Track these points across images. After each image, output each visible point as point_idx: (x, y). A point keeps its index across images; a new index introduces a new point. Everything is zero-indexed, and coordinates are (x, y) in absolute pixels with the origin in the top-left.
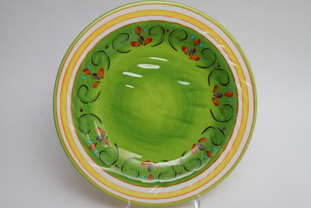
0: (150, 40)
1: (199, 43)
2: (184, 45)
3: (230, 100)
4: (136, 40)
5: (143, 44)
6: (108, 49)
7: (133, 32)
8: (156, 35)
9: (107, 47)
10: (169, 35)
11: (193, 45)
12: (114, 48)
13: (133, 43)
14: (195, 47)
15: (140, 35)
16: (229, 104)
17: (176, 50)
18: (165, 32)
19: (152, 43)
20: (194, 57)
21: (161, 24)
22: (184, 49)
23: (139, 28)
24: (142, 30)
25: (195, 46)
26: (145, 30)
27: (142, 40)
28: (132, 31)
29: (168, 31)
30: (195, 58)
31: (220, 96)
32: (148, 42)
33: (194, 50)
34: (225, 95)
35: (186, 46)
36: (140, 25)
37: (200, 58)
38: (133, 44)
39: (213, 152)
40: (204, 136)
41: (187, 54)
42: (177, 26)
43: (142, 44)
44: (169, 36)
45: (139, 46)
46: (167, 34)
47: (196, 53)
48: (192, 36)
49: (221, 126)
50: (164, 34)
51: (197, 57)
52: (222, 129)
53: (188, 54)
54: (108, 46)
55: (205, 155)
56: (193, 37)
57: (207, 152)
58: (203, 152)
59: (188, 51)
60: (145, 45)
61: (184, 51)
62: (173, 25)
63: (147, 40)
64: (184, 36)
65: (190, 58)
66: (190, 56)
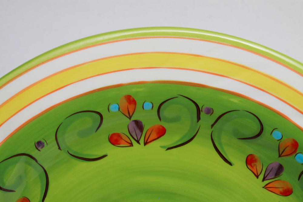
0: (162, 132)
1: (295, 151)
2: (251, 151)
4: (123, 131)
5: (142, 141)
6: (42, 150)
7: (114, 108)
8: (176, 120)
9: (39, 145)
10: (212, 123)
11: (277, 155)
12: (59, 148)
13: (115, 138)
14: (282, 161)
15: (133, 118)
17: (230, 164)
18: (203, 114)
19: (165, 141)
20: (276, 185)
21: (192, 93)
22: (250, 161)
23: (131, 100)
24: (137, 106)
25: (282, 157)
26: (148, 106)
27: (138, 131)
28: (111, 107)
29: (209, 111)
30: (281, 190)
32: (154, 135)
33: (280, 169)
35: (257, 155)
36: (132, 92)
37: (294, 190)
38: (115, 140)
41: (257, 177)
42: (235, 100)
43: (138, 142)
44: (212, 126)
45: (131, 145)
46: (206, 120)
47: (284, 176)
48: (275, 132)
50: (199, 118)
51: (285, 188)
53: (261, 177)
54: (43, 141)
56: (277, 135)
59: (261, 167)
60: (145, 144)
61: (251, 166)
62: (225, 97)
63: (152, 130)
64: (256, 128)
65: (266, 187)
66: (266, 182)
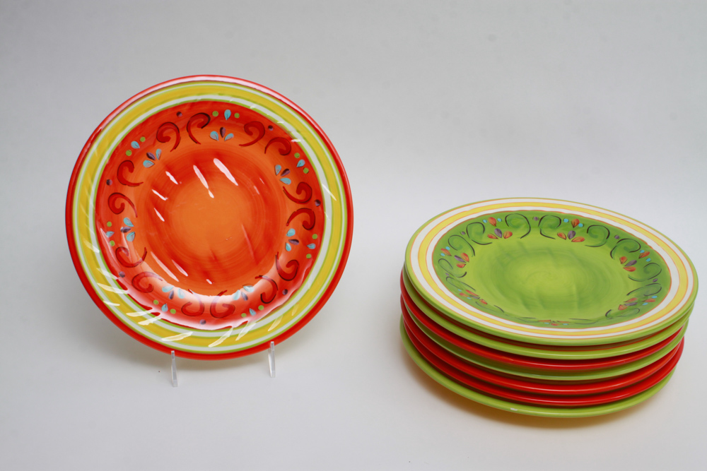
3: (499, 220)
16: (504, 220)
31: (499, 231)
34: (495, 225)
39: (570, 220)
40: (556, 237)
49: (534, 223)
52: (538, 221)
55: (579, 228)
57: (574, 227)
58: (577, 231)
